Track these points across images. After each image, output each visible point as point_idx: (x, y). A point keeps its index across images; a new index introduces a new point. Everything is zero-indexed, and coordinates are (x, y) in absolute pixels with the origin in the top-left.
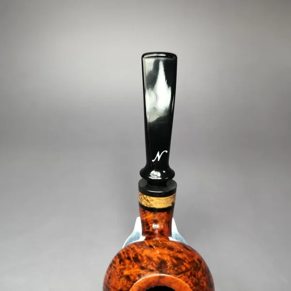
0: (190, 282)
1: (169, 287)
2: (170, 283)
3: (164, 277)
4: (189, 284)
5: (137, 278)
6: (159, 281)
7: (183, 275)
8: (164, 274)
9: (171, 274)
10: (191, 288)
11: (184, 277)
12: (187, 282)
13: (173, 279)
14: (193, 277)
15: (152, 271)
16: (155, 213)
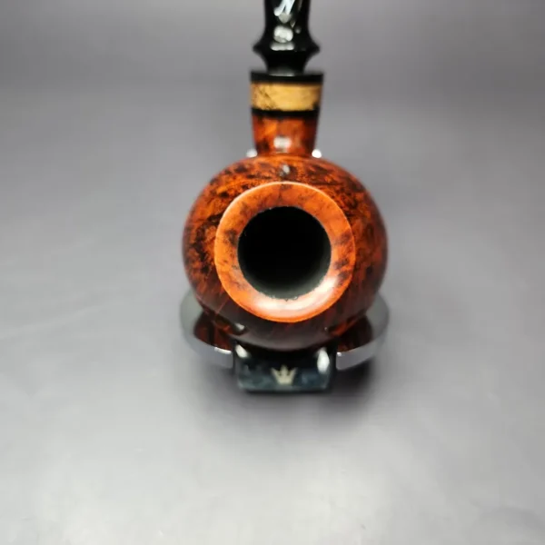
0: (338, 198)
1: (299, 207)
2: (302, 199)
3: (290, 186)
4: (338, 202)
5: (241, 190)
6: (280, 196)
7: (326, 187)
8: (291, 180)
9: (304, 182)
10: (341, 207)
11: (328, 190)
12: (333, 197)
13: (307, 190)
14: (344, 194)
15: (268, 179)
16: (280, 121)
